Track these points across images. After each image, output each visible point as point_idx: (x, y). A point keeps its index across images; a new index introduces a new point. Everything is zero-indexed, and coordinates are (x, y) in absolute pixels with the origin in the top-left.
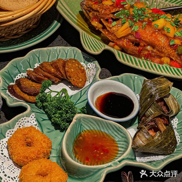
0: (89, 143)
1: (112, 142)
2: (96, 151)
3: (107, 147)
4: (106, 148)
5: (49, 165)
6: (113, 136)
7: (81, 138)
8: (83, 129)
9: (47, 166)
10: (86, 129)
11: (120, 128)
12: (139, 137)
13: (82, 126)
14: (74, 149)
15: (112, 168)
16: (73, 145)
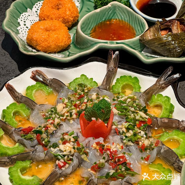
0: (112, 28)
1: (133, 35)
2: (111, 35)
3: (124, 36)
4: (122, 37)
5: (59, 26)
6: (136, 31)
7: (108, 23)
8: (115, 16)
9: (56, 26)
10: (118, 18)
11: (143, 23)
12: (149, 31)
13: (116, 14)
14: (95, 28)
15: (106, 45)
16: (96, 25)
